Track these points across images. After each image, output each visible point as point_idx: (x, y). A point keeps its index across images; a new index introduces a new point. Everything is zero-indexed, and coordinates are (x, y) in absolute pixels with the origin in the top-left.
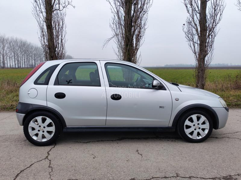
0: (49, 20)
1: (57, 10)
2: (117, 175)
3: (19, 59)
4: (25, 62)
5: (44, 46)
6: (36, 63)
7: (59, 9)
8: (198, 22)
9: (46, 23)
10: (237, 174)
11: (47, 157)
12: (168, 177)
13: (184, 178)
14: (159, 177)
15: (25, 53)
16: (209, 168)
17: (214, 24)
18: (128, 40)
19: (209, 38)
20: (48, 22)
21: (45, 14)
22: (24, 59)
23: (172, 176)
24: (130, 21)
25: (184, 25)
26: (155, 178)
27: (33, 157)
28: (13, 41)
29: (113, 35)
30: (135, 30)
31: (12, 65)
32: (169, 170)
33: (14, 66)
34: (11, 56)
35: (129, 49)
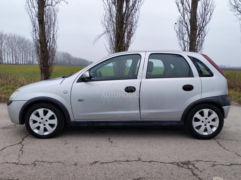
0: (41, 15)
1: (50, 5)
2: (82, 158)
3: (17, 55)
4: (22, 58)
5: (36, 40)
6: (34, 59)
7: (52, 4)
8: (189, 21)
9: (38, 18)
10: (196, 160)
11: (21, 142)
12: (130, 161)
13: (145, 162)
14: (121, 161)
15: (23, 49)
16: (171, 155)
17: (204, 23)
18: (119, 37)
19: (199, 37)
20: (40, 17)
21: (37, 9)
22: (22, 56)
23: (134, 160)
24: (121, 18)
25: (176, 23)
26: (117, 161)
27: (8, 142)
28: (11, 38)
29: (104, 31)
30: (126, 27)
31: (9, 61)
32: (133, 155)
33: (12, 62)
34: (9, 52)
35: (120, 45)
